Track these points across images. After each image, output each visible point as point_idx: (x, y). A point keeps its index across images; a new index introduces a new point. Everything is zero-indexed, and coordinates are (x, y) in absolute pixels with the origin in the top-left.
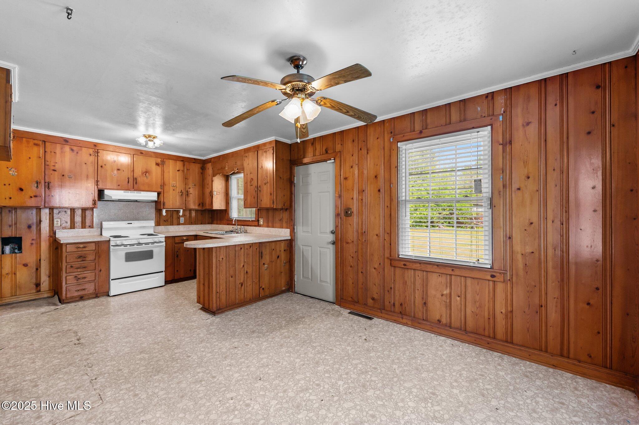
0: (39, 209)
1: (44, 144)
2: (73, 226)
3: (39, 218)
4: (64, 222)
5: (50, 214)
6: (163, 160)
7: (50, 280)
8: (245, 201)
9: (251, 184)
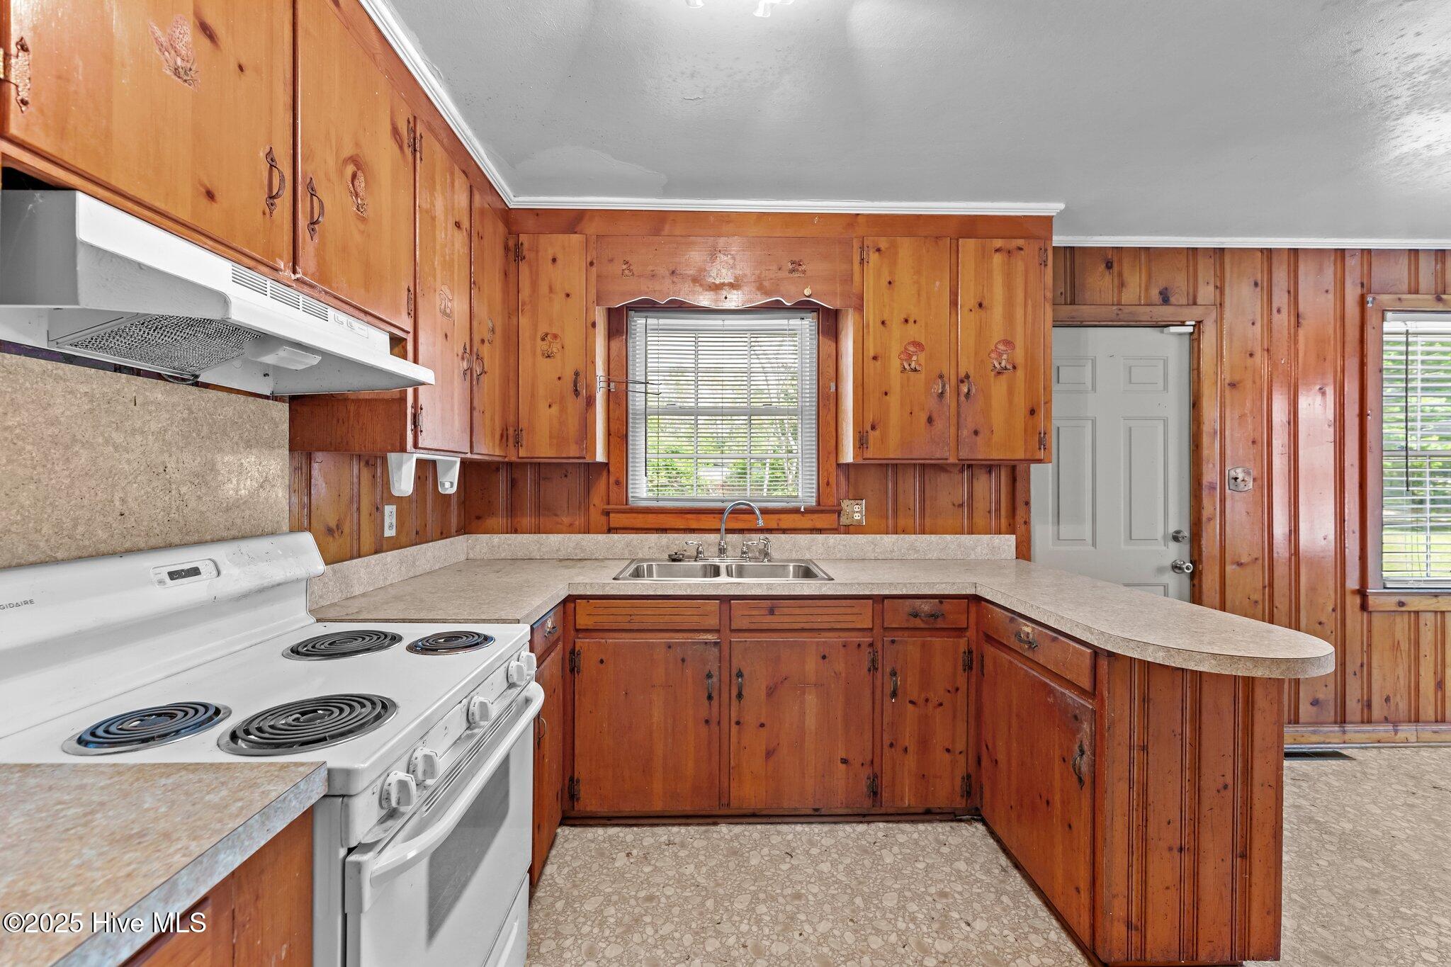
6: (414, 123)
8: (869, 429)
9: (913, 365)
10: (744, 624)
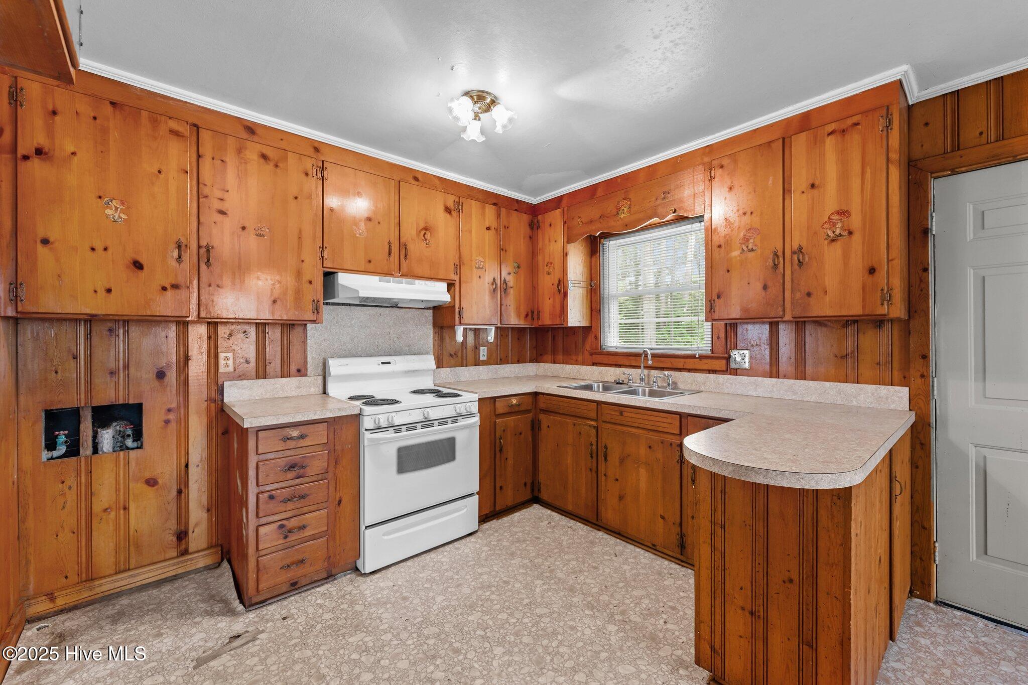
0: (183, 324)
1: (195, 133)
2: (261, 373)
3: (184, 350)
4: (242, 360)
5: (209, 338)
6: (458, 200)
7: (210, 520)
8: (716, 299)
9: (750, 247)
10: (608, 418)
